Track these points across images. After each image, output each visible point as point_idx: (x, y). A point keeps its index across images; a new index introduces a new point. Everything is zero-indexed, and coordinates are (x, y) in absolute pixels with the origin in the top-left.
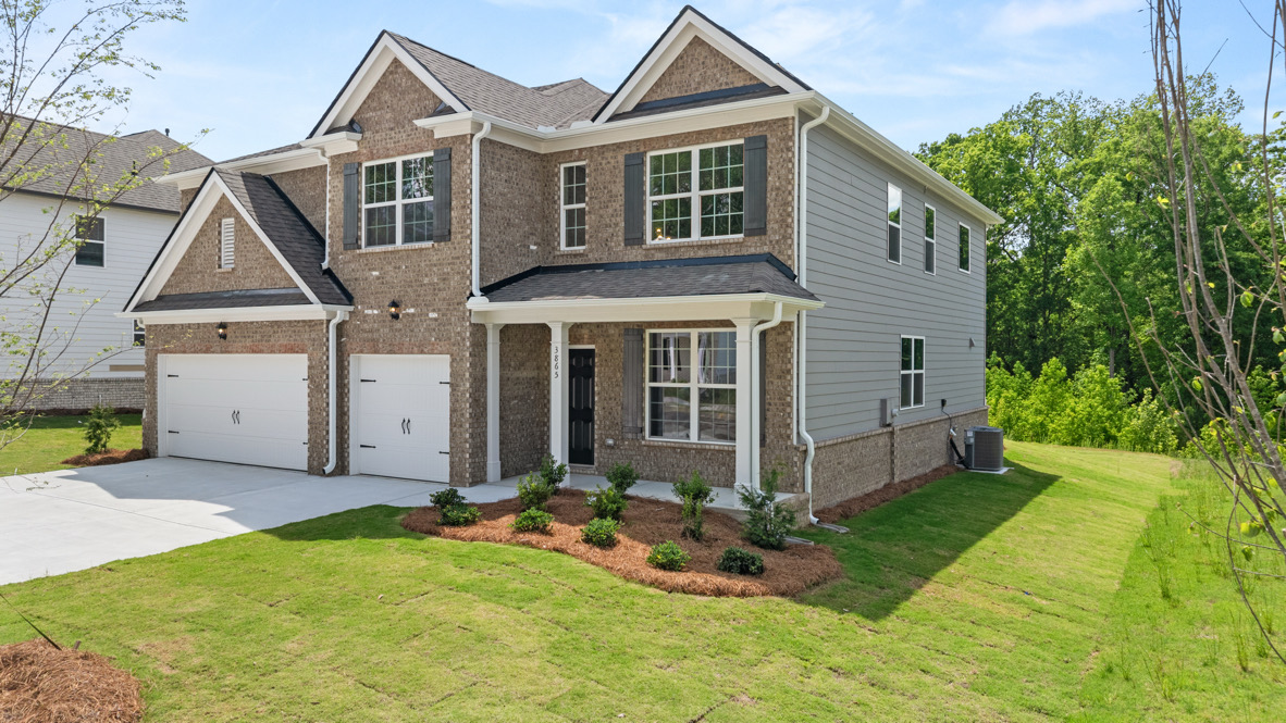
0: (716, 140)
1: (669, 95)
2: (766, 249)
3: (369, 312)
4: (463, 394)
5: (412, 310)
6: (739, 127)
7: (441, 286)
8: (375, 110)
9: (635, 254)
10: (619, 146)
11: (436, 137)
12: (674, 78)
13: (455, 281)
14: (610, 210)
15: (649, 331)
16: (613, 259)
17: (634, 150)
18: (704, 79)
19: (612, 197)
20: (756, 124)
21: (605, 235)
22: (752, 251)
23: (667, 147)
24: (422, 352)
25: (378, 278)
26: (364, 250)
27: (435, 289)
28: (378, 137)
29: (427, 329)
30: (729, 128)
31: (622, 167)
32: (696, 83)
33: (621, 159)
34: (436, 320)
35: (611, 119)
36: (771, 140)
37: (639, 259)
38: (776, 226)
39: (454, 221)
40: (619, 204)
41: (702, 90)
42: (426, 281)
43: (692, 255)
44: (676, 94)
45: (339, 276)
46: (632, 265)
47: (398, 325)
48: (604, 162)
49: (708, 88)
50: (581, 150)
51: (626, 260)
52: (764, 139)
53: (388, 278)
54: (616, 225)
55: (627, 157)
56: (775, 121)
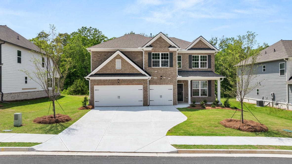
0: (203, 55)
1: (196, 47)
2: (211, 70)
3: (155, 78)
4: (176, 91)
5: (165, 78)
6: (207, 53)
7: (171, 74)
8: (155, 44)
9: (190, 70)
10: (188, 54)
11: (170, 50)
12: (197, 45)
13: (174, 73)
14: (186, 63)
15: (193, 81)
16: (187, 70)
17: (190, 55)
18: (202, 46)
19: (187, 61)
20: (209, 53)
21: (185, 67)
22: (209, 70)
23: (196, 55)
24: (167, 84)
25: (157, 72)
26: (152, 67)
27: (170, 74)
28: (156, 49)
29: (168, 81)
30: (205, 53)
31: (188, 57)
32: (200, 46)
33: (188, 56)
34: (170, 79)
35: (188, 50)
36: (212, 56)
37: (191, 70)
38: (212, 67)
39: (173, 64)
40: (188, 62)
41: (201, 47)
42: (168, 73)
43: (200, 70)
44: (197, 47)
45: (147, 71)
46: (190, 71)
47: (162, 80)
48: (185, 56)
49: (202, 47)
50: (181, 53)
51: (189, 70)
52: (211, 55)
53: (159, 72)
54: (187, 65)
55: (189, 55)
56: (212, 53)
